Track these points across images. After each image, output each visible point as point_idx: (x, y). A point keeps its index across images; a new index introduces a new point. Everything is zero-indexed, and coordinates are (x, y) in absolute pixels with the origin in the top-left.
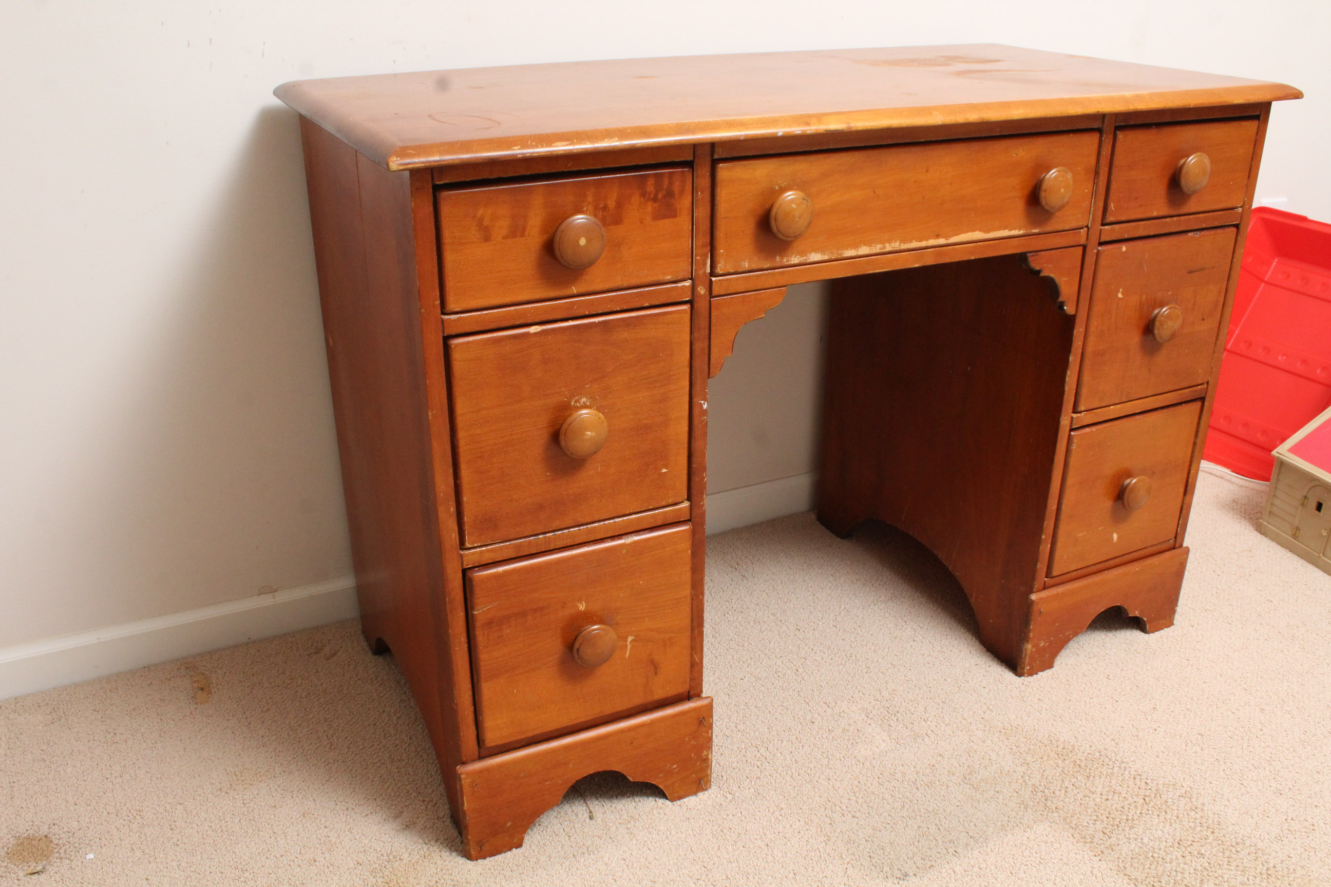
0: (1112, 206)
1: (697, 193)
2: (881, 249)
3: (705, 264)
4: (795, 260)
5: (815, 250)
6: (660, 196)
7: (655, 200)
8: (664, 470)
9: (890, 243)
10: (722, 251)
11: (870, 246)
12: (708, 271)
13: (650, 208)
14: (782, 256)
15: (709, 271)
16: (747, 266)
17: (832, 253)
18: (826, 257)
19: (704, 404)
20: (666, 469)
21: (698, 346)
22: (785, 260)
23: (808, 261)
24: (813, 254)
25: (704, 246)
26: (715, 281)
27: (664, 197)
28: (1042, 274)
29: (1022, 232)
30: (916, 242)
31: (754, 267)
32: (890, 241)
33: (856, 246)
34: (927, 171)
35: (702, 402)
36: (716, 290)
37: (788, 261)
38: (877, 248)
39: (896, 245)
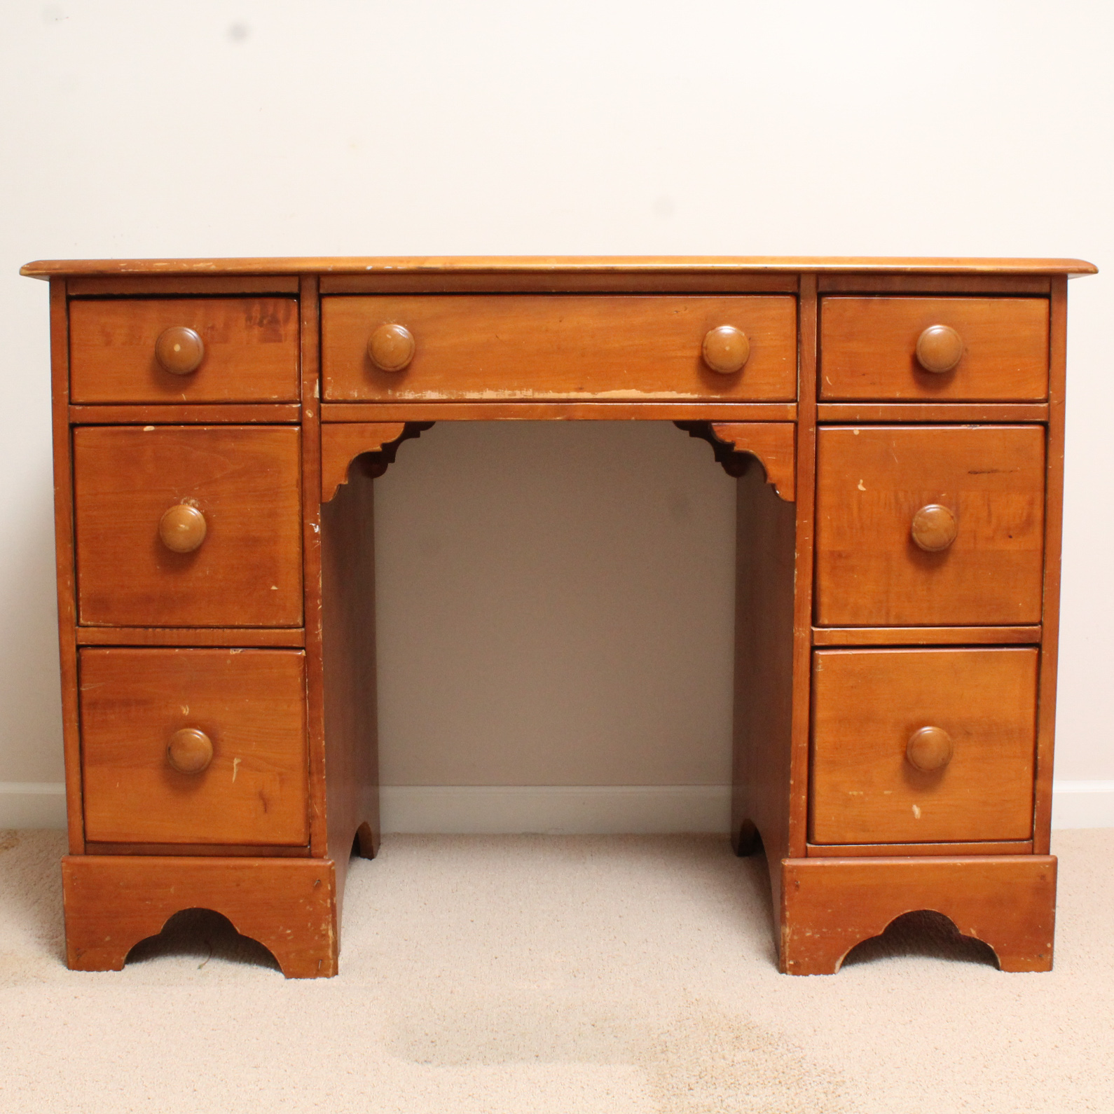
0: (827, 379)
1: (303, 323)
2: (510, 395)
3: (312, 389)
4: (409, 395)
5: (433, 389)
6: (265, 322)
7: (261, 324)
8: (274, 588)
9: (521, 390)
10: (329, 378)
11: (497, 390)
12: (317, 395)
13: (257, 331)
14: (394, 390)
15: (318, 397)
16: (356, 396)
17: (451, 393)
18: (444, 397)
19: (316, 527)
20: (276, 586)
21: (308, 468)
22: (398, 394)
23: (424, 398)
24: (429, 392)
25: (311, 371)
26: (325, 408)
27: (270, 322)
28: (736, 449)
29: (696, 396)
30: (553, 392)
31: (364, 397)
32: (521, 389)
33: (480, 390)
34: (560, 321)
35: (313, 525)
36: (325, 416)
37: (401, 395)
38: (506, 394)
39: (529, 394)
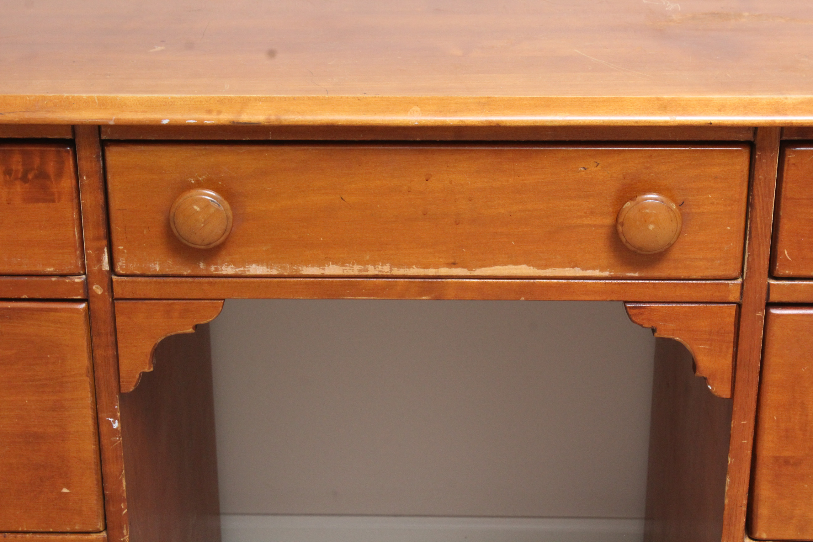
1: (82, 177)
2: (360, 271)
3: (100, 261)
4: (228, 270)
5: (259, 262)
6: (30, 176)
7: (24, 179)
8: (64, 492)
9: (374, 265)
10: (121, 248)
11: (343, 265)
12: (106, 266)
13: (19, 187)
14: (208, 264)
15: (108, 269)
16: (158, 269)
17: (284, 268)
18: (274, 272)
19: (115, 423)
20: (68, 489)
21: (99, 353)
22: (213, 268)
23: (247, 273)
24: (254, 266)
25: (97, 239)
26: (117, 281)
27: (36, 177)
29: (606, 274)
31: (168, 271)
32: (374, 263)
33: (321, 263)
35: (111, 420)
36: (118, 291)
37: (217, 269)
38: (355, 270)
39: (384, 269)
